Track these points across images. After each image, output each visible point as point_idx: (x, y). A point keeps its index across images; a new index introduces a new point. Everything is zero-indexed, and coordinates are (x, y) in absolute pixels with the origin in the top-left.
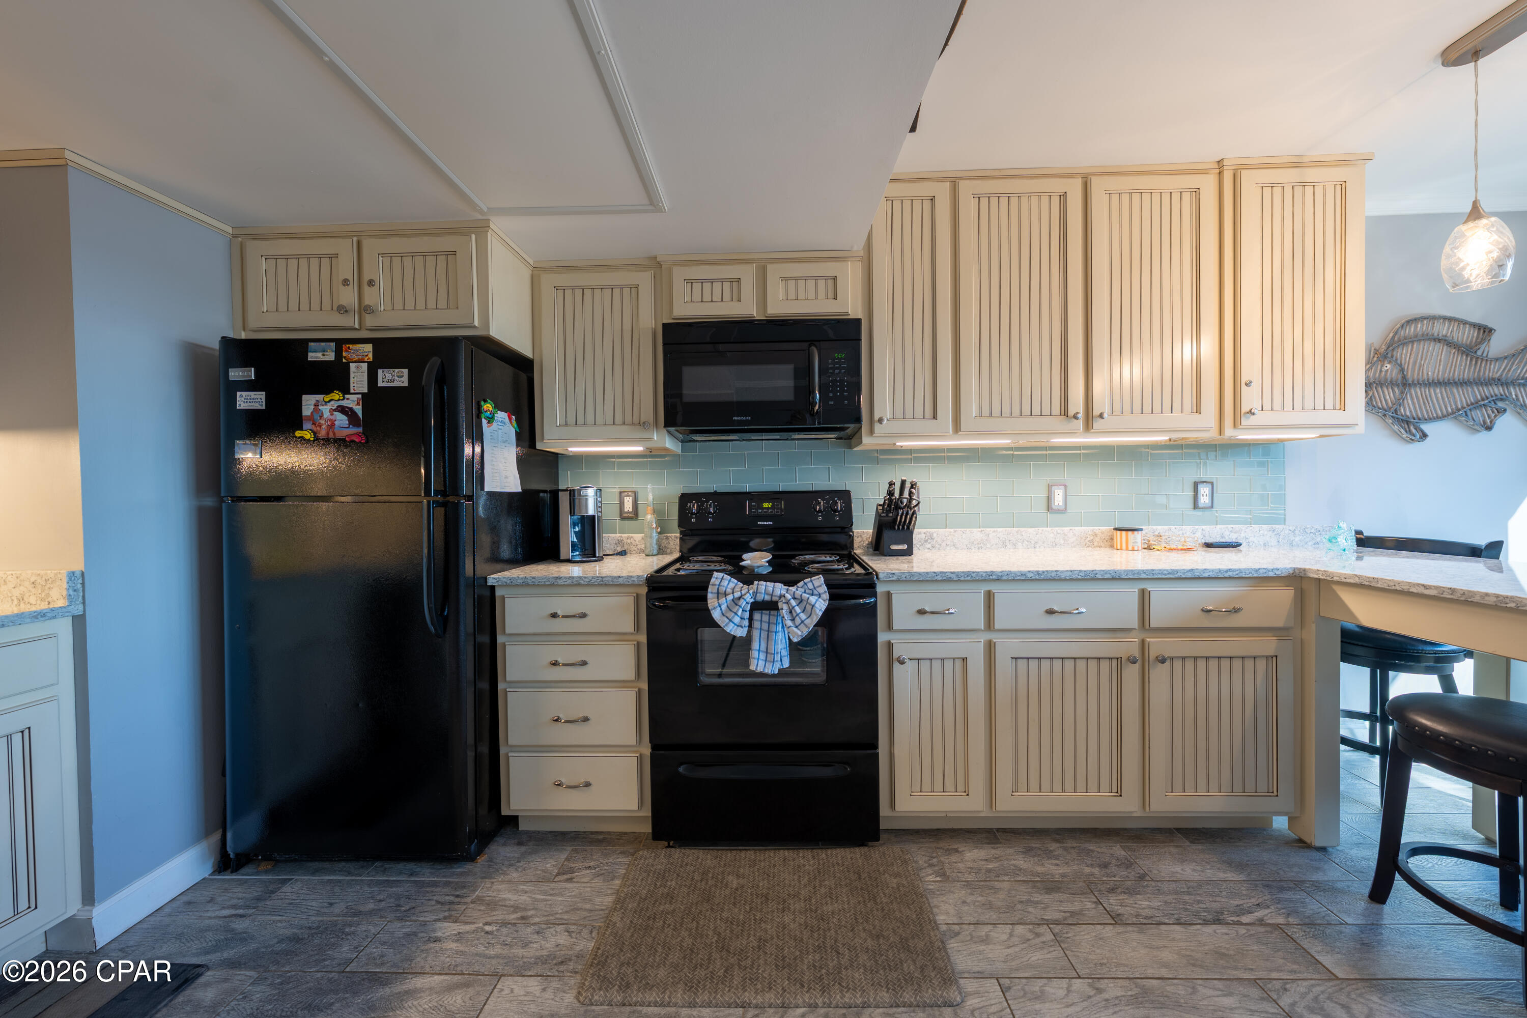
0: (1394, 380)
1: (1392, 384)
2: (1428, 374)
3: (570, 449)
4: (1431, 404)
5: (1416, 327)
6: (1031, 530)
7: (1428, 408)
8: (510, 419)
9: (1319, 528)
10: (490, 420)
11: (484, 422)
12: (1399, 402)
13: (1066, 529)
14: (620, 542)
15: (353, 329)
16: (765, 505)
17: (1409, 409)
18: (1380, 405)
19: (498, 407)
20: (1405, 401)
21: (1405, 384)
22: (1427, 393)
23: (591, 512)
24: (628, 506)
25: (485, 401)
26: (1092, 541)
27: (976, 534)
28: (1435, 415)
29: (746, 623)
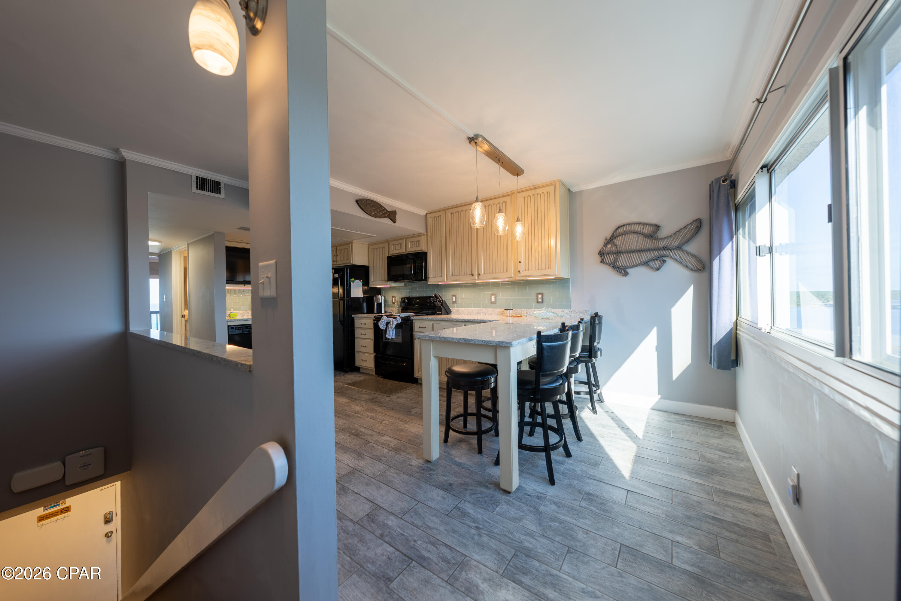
0: (614, 252)
1: (613, 253)
2: (629, 248)
3: (377, 286)
4: (631, 260)
5: (624, 228)
6: (484, 309)
7: (630, 262)
8: (360, 281)
9: (581, 311)
10: (353, 282)
11: (352, 283)
12: (615, 261)
13: (495, 309)
14: (392, 310)
15: (335, 265)
16: (418, 300)
17: (619, 264)
18: (608, 262)
19: (355, 279)
20: (619, 259)
21: (618, 253)
22: (629, 255)
23: (380, 302)
24: (394, 301)
25: (352, 279)
26: (502, 313)
27: (470, 310)
28: (633, 265)
29: (385, 326)
